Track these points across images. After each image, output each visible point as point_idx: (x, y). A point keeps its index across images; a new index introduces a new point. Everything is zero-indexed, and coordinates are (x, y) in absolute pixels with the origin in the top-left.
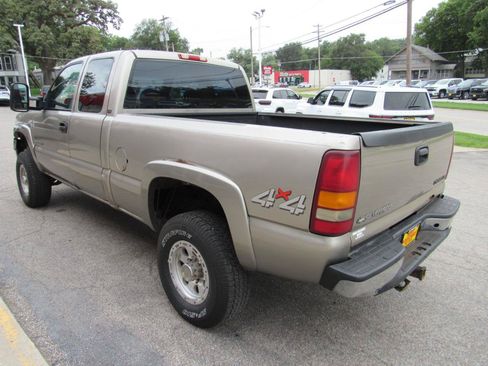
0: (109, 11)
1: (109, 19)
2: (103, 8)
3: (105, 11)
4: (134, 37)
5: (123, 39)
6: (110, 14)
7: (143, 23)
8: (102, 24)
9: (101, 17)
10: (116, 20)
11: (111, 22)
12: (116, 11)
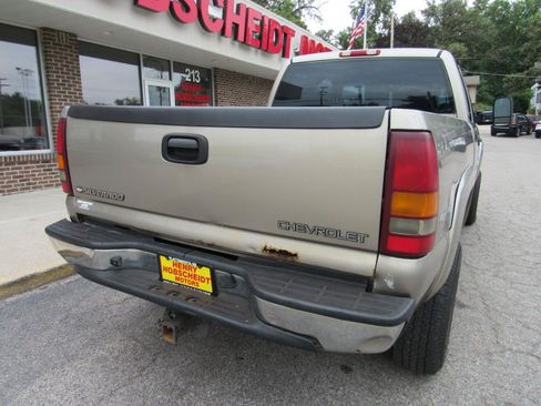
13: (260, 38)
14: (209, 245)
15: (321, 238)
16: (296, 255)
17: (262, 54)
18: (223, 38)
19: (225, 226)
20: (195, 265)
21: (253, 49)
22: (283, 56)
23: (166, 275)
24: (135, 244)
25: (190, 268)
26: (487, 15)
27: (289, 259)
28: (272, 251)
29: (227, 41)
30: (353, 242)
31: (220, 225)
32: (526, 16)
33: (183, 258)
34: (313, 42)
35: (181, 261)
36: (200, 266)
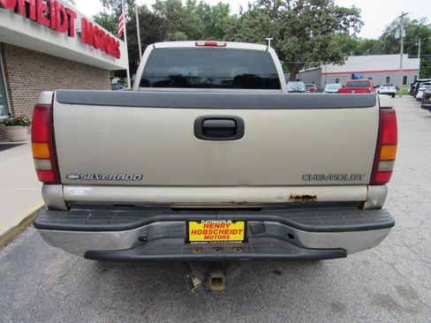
0: (353, 16)
1: (351, 24)
2: (347, 15)
3: (348, 18)
4: (382, 38)
5: (372, 41)
6: (352, 20)
7: (393, 24)
8: (345, 29)
9: (344, 23)
10: (357, 24)
11: (353, 26)
12: (358, 16)
13: (49, 17)
14: (240, 203)
15: (334, 182)
16: (315, 197)
17: (51, 33)
18: (16, 15)
19: (255, 186)
20: (230, 222)
21: (43, 27)
22: (69, 35)
23: (192, 238)
24: (160, 217)
25: (223, 225)
26: (197, 13)
27: (310, 200)
28: (297, 197)
29: (19, 18)
30: (354, 180)
31: (250, 186)
32: (221, 17)
33: (216, 219)
34: (91, 24)
35: (215, 222)
36: (234, 221)
